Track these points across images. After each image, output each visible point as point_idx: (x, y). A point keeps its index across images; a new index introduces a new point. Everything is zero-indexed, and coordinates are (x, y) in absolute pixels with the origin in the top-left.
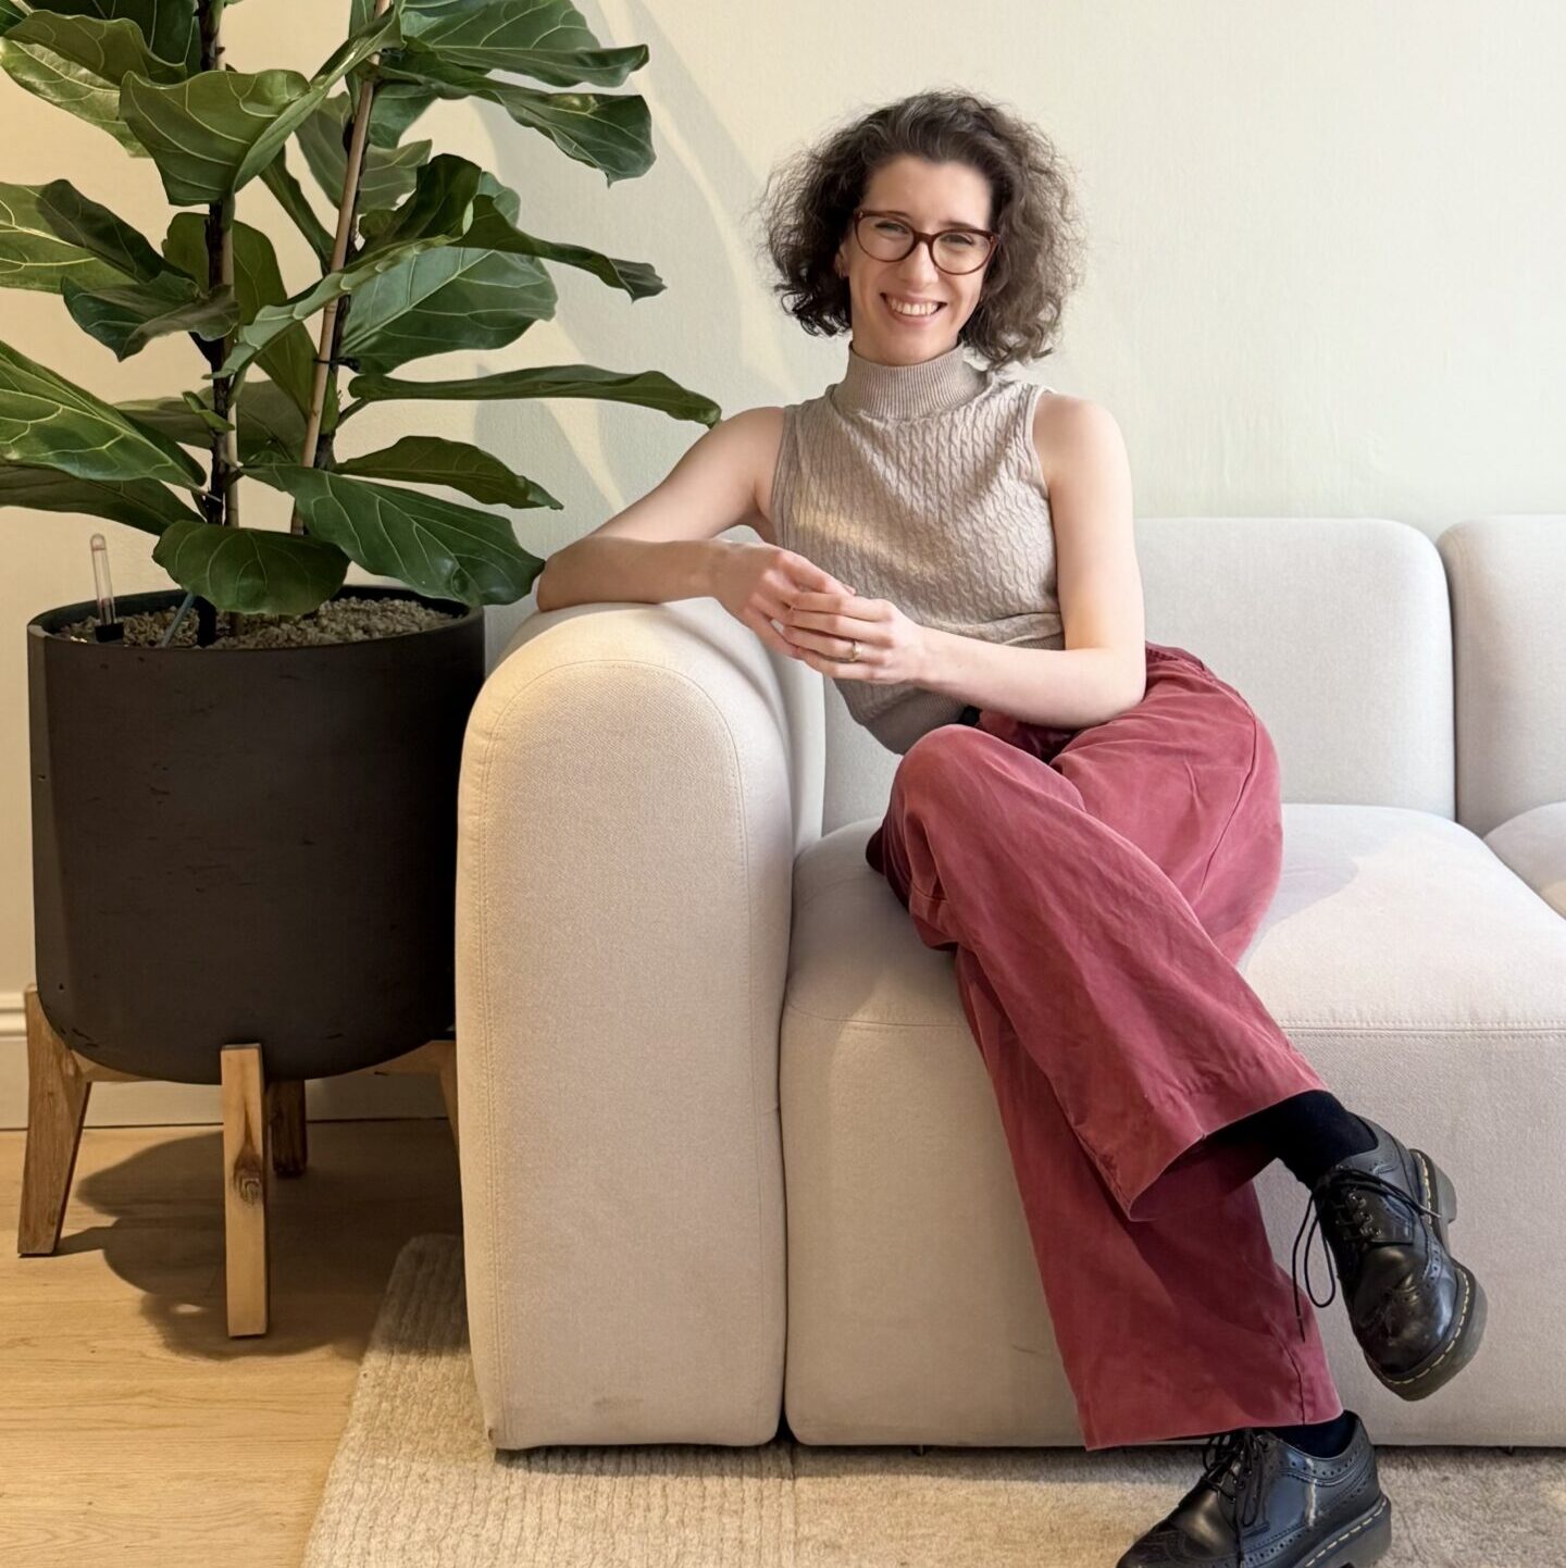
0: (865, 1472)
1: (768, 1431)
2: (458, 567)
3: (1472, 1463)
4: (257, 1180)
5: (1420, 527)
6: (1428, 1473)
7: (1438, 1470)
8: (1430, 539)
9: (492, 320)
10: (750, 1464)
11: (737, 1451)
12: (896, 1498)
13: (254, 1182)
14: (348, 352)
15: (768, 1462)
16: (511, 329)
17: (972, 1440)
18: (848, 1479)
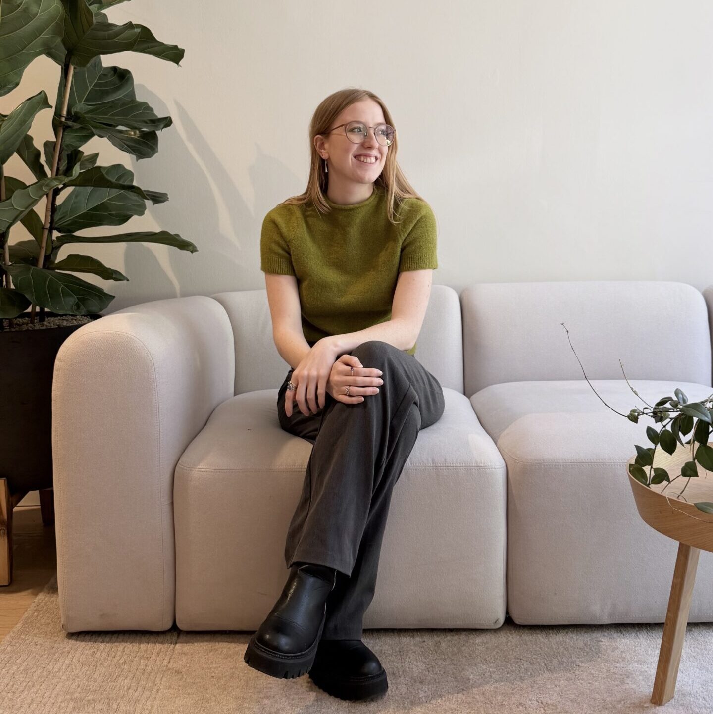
0: (203, 641)
1: (169, 626)
2: (77, 300)
3: (436, 635)
4: (5, 529)
5: (454, 288)
6: (418, 639)
7: (422, 638)
8: (457, 292)
9: (117, 216)
10: (161, 638)
11: (158, 633)
12: (211, 652)
13: (4, 529)
14: (59, 226)
15: (168, 637)
16: (124, 219)
17: (244, 628)
18: (196, 644)
